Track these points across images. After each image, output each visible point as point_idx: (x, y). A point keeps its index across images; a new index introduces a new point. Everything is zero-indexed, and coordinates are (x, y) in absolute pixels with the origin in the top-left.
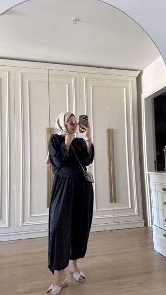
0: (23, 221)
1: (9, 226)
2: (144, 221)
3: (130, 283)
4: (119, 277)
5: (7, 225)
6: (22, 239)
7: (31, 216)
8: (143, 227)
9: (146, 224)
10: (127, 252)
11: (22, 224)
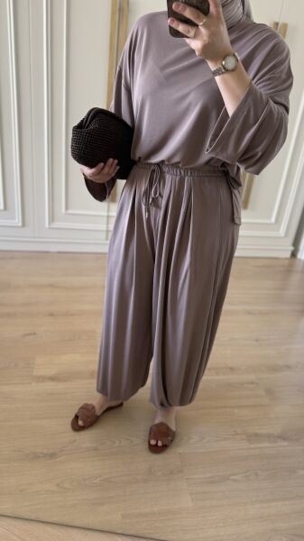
0: (52, 219)
1: (24, 225)
2: (292, 248)
3: (251, 386)
4: (232, 369)
5: (18, 221)
6: (50, 250)
7: (69, 212)
8: (286, 259)
9: (294, 254)
10: (249, 313)
11: (49, 224)
